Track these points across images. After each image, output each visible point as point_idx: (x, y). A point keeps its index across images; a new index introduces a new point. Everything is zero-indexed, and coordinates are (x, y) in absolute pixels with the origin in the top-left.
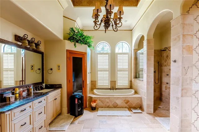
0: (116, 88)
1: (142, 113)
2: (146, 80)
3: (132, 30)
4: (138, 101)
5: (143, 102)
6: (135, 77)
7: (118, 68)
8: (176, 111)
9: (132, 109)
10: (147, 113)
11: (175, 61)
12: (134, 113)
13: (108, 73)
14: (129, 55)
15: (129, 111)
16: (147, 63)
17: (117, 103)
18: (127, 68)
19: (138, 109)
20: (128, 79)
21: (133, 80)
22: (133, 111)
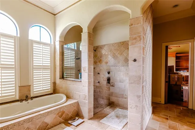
0: (32, 96)
1: (84, 122)
2: (87, 81)
3: (55, 15)
4: (75, 108)
5: (81, 107)
6: (61, 76)
7: (34, 64)
8: (137, 109)
9: (70, 122)
10: (89, 119)
11: (135, 60)
12: (76, 126)
13: (14, 72)
14: (51, 47)
15: (69, 126)
16: (89, 60)
17: (46, 123)
18: (49, 65)
19: (77, 118)
20: (51, 80)
21: (58, 81)
22: (73, 123)
